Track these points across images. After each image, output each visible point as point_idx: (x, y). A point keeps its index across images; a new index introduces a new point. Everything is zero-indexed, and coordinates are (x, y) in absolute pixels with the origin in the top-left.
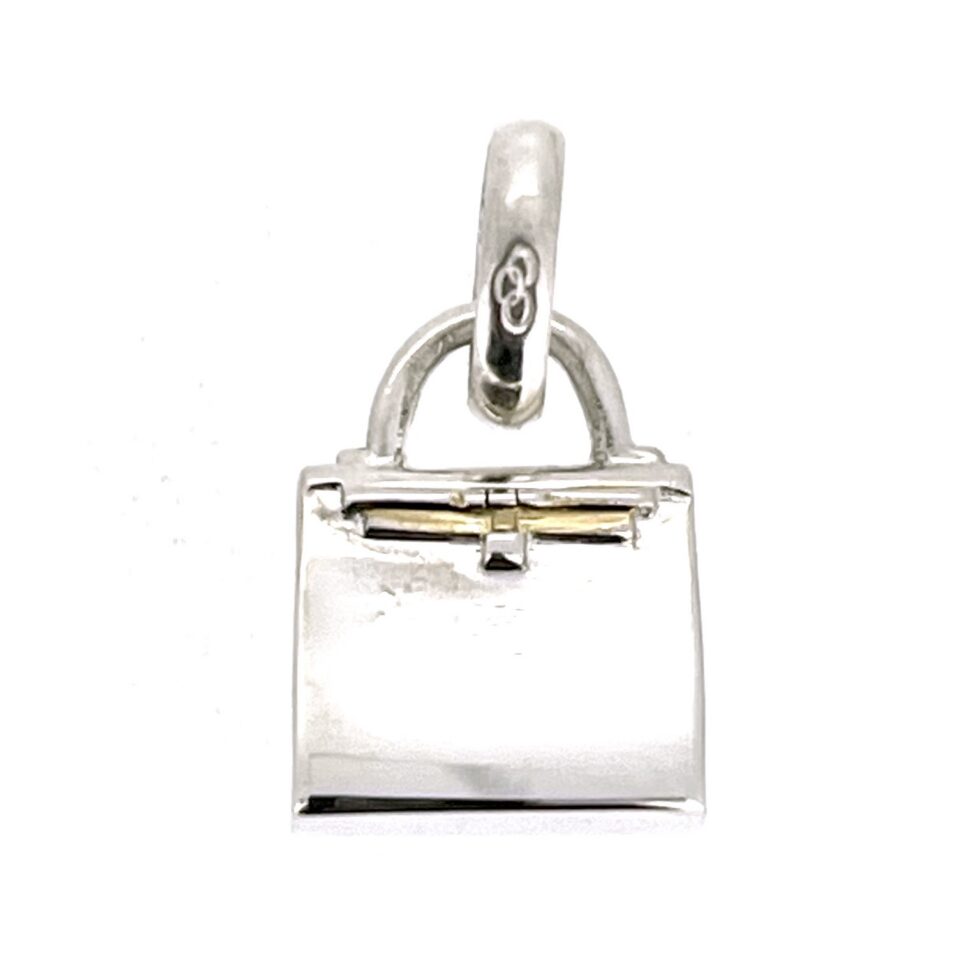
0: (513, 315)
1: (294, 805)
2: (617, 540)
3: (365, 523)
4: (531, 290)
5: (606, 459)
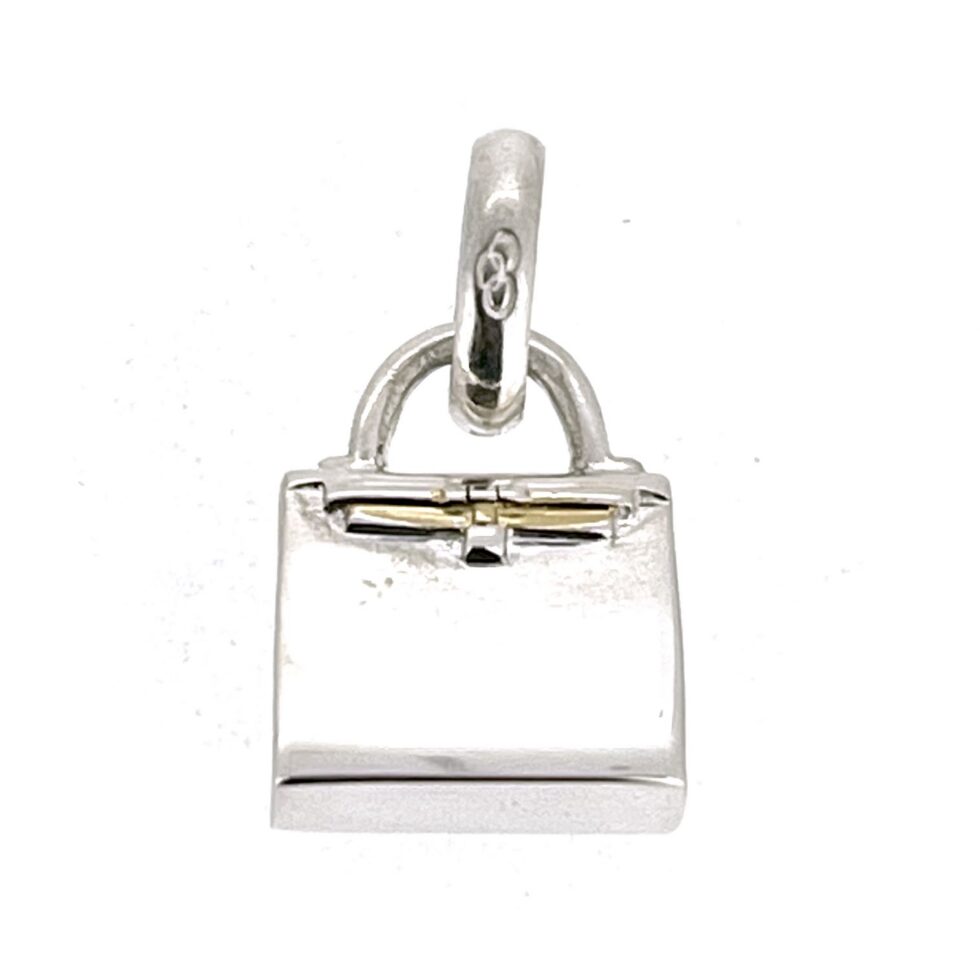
0: (494, 299)
1: (274, 777)
2: (597, 537)
3: (346, 518)
4: (512, 276)
5: (587, 466)
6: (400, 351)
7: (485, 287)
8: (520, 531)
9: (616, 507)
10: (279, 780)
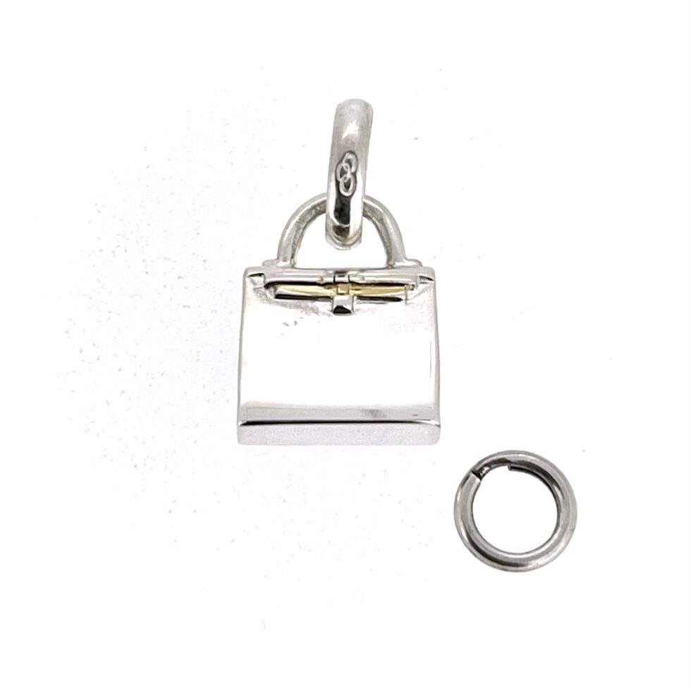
0: (345, 186)
1: (238, 421)
2: (399, 300)
3: (275, 291)
4: (354, 174)
5: (394, 264)
6: (303, 207)
7: (341, 180)
8: (360, 297)
9: (407, 284)
10: (240, 423)
